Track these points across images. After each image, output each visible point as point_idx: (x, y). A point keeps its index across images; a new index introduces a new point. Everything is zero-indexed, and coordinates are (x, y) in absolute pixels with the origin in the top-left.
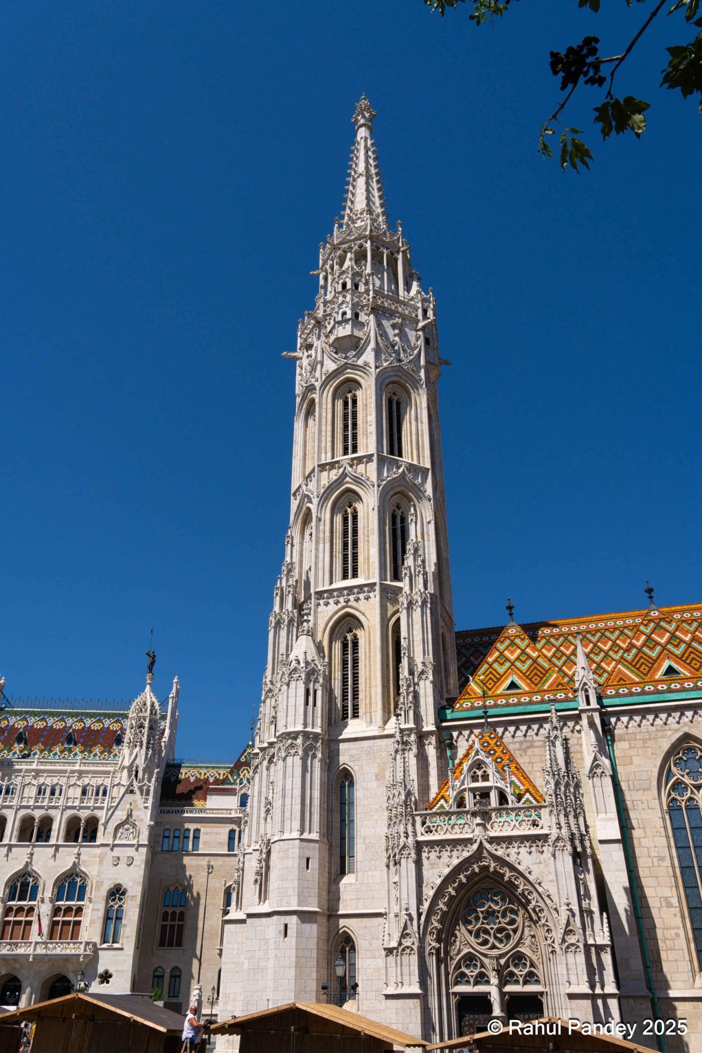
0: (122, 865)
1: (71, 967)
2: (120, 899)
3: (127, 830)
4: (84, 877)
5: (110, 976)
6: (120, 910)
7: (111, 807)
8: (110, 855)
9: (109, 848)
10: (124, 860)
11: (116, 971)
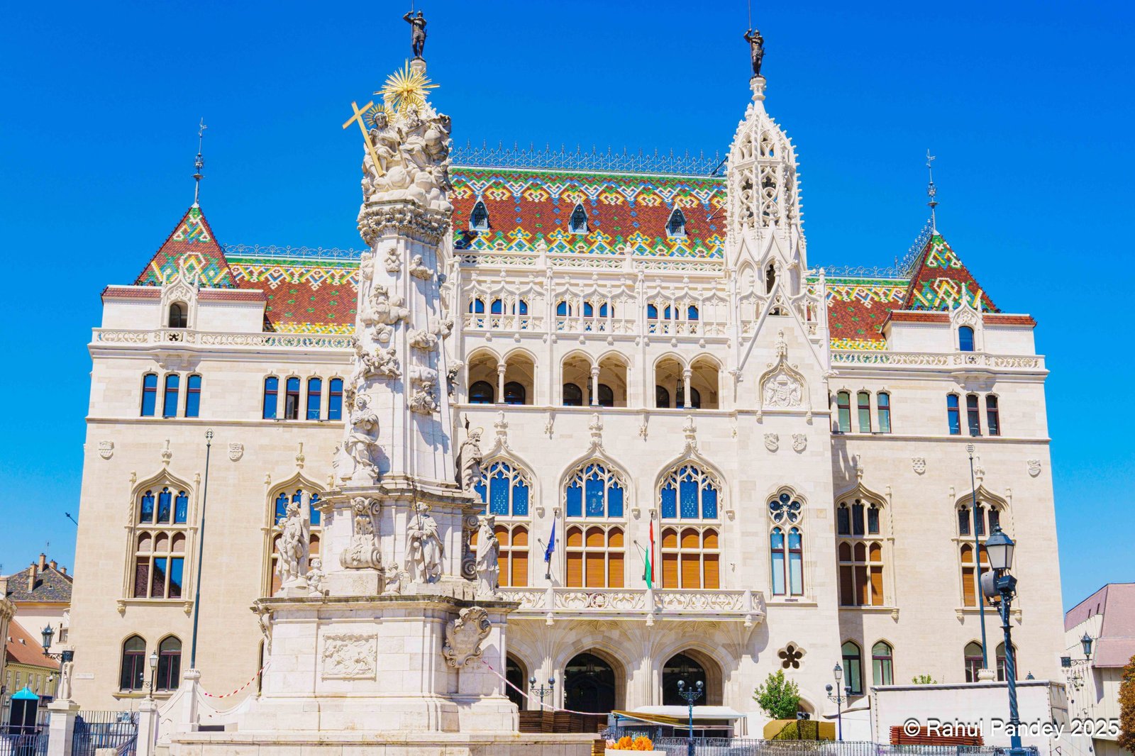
0: (786, 451)
1: (720, 638)
2: (792, 516)
3: (784, 384)
4: (711, 473)
5: (799, 655)
6: (797, 534)
7: (745, 339)
8: (759, 432)
9: (754, 418)
10: (786, 444)
11: (813, 645)
